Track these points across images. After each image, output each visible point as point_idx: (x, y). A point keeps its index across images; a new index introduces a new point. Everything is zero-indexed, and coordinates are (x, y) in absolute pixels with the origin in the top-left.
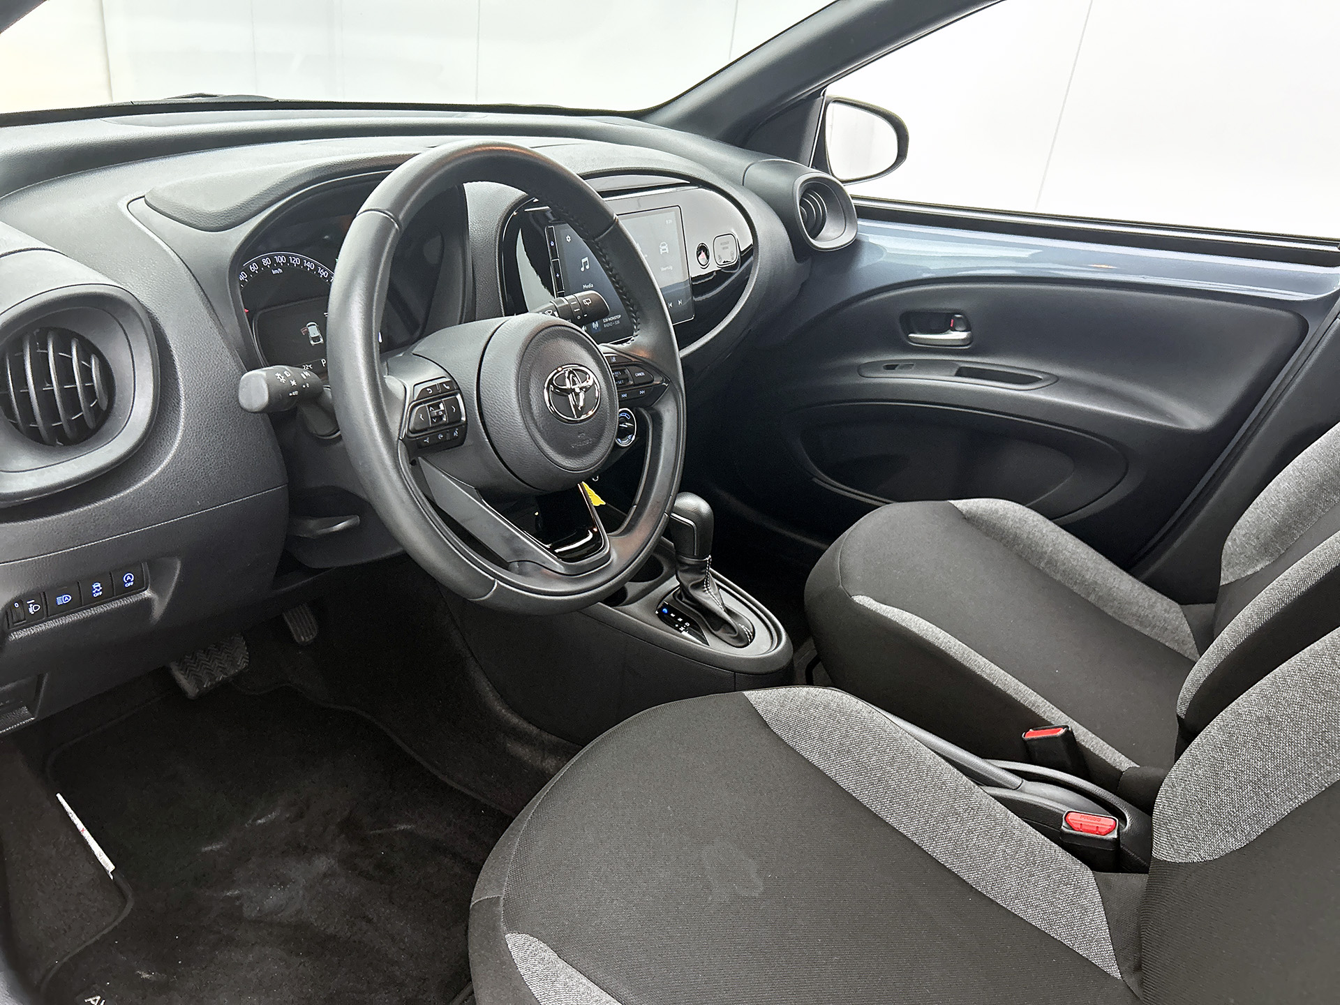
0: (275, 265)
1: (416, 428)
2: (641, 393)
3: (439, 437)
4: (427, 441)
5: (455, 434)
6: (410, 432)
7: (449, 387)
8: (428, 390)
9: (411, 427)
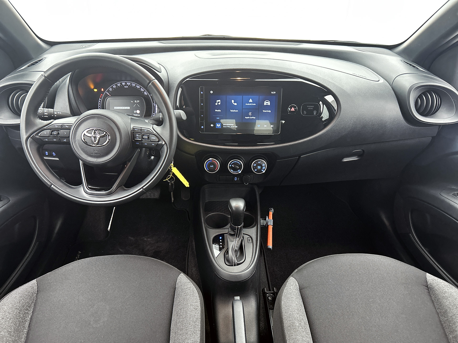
0: (126, 85)
1: (41, 135)
2: (153, 145)
3: (54, 140)
4: (46, 140)
5: (64, 141)
6: (39, 136)
7: (68, 127)
8: (56, 126)
9: (39, 135)
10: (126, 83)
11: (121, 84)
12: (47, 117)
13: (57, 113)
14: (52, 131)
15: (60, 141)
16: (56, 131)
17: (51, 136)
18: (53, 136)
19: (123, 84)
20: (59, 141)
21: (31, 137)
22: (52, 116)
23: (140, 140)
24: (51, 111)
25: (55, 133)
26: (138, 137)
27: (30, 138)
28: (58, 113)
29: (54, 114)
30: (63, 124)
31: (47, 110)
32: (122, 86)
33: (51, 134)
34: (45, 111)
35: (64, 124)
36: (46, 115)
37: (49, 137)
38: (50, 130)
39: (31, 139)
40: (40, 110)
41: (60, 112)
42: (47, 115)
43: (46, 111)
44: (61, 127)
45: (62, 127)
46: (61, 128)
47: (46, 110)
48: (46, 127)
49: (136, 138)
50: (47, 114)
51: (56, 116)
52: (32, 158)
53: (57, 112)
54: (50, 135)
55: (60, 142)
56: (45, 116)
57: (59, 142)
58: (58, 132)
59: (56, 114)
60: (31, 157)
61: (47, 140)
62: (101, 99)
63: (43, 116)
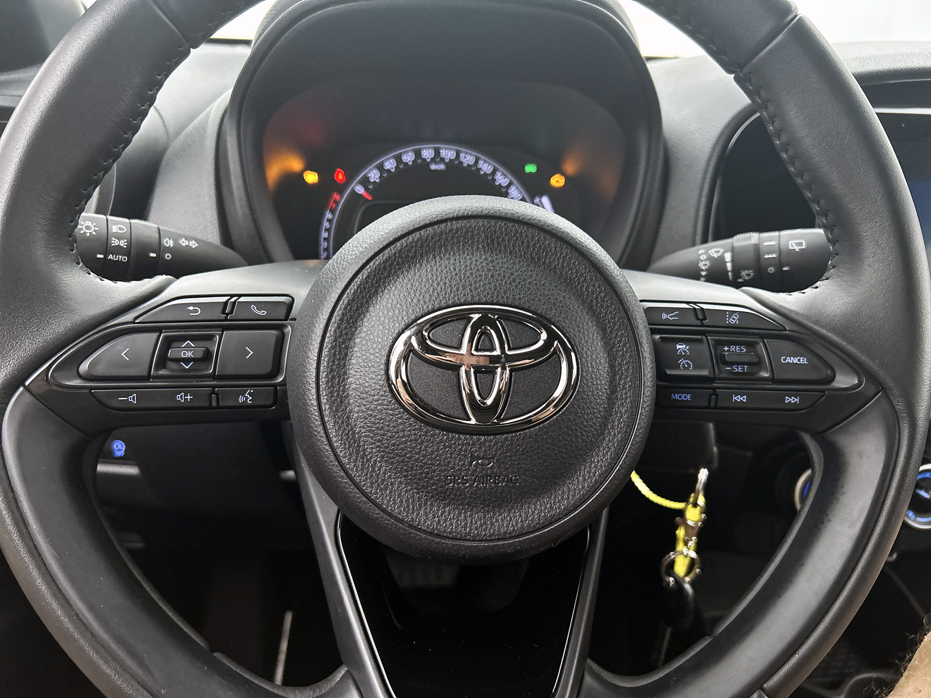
0: (437, 159)
1: (100, 371)
2: (788, 400)
3: (178, 396)
4: (130, 399)
5: (241, 399)
6: (80, 376)
7: (262, 313)
8: (191, 308)
9: (84, 367)
10: (437, 152)
11: (418, 153)
12: (124, 258)
13: (176, 242)
14: (169, 343)
15: (214, 404)
16: (193, 338)
17: (161, 372)
18: (172, 370)
19: (427, 153)
20: (207, 404)
21: (27, 383)
22: (153, 255)
23: (705, 373)
24: (147, 232)
25: (189, 354)
26: (686, 357)
27: (21, 389)
28: (184, 242)
29: (159, 248)
30: (232, 296)
31: (122, 223)
32: (421, 165)
33: (163, 361)
34: (114, 229)
35: (240, 296)
36: (118, 250)
37: (147, 378)
38: (155, 335)
39: (28, 398)
40: (88, 223)
41: (188, 239)
42: (127, 252)
43: (120, 229)
44: (223, 312)
45: (231, 312)
46: (226, 320)
47: (119, 225)
48: (129, 317)
49: (677, 367)
50: (123, 243)
51: (168, 256)
52: (31, 538)
53: (176, 237)
54: (158, 367)
55: (218, 407)
56: (110, 257)
57: (210, 407)
58: (206, 344)
59: (168, 250)
60: (26, 524)
61: (132, 399)
62: (333, 212)
63: (99, 256)
